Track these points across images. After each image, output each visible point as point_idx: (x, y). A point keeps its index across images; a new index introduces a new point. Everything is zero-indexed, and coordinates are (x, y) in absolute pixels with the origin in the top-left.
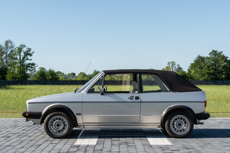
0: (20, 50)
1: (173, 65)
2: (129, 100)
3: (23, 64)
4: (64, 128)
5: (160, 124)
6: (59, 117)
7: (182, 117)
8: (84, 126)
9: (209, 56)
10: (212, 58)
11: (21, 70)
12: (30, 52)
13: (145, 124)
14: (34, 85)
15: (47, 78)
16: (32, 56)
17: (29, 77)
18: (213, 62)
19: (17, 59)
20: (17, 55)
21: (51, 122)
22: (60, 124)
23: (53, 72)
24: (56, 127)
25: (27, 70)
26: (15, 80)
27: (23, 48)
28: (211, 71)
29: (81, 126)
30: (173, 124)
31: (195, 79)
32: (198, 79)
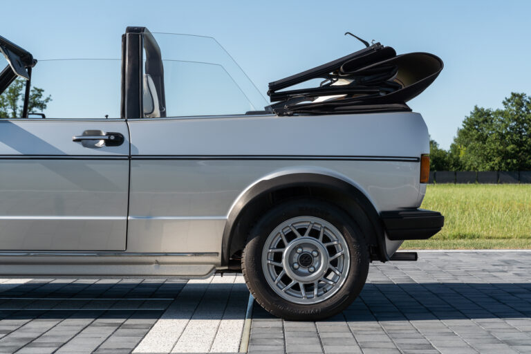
5: (218, 259)
9: (503, 108)
10: (511, 114)
12: (40, 100)
13: (153, 259)
16: (43, 108)
18: (513, 124)
28: (509, 148)
30: (278, 257)
31: (467, 168)
32: (474, 168)
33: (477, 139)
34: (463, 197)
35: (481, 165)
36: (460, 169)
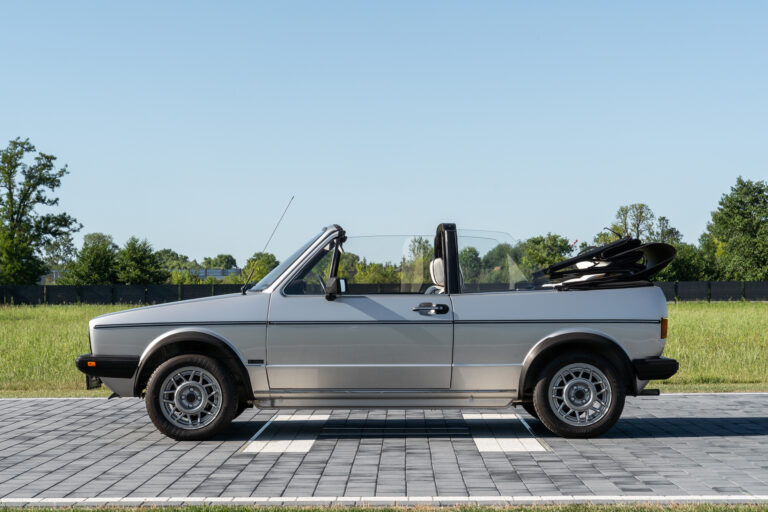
0: (10, 161)
1: (640, 218)
2: (418, 317)
3: (21, 220)
4: (209, 408)
5: (516, 395)
6: (193, 370)
7: (588, 371)
8: (272, 400)
11: (16, 246)
12: (51, 172)
13: (469, 395)
14: (68, 303)
15: (122, 276)
16: (56, 188)
17: (46, 271)
21: (169, 386)
22: (196, 393)
23: (145, 251)
24: (184, 402)
25: (37, 245)
27: (21, 153)
29: (264, 399)
30: (560, 393)
31: (727, 275)
32: (739, 275)
33: (743, 230)
34: (718, 325)
35: (749, 272)
36: (716, 278)
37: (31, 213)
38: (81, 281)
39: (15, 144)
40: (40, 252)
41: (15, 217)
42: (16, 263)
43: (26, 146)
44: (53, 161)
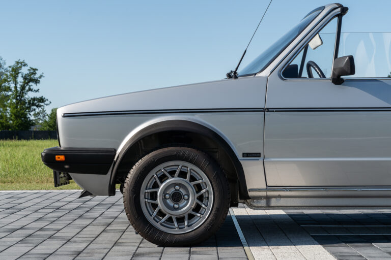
0: (15, 71)
3: (21, 100)
4: (197, 208)
11: (19, 112)
12: (35, 76)
14: (44, 139)
16: (38, 84)
17: (33, 124)
19: (9, 89)
20: (10, 81)
21: (151, 184)
24: (169, 201)
25: (29, 111)
26: (7, 130)
27: (21, 67)
37: (26, 96)
38: (50, 128)
39: (18, 63)
40: (30, 115)
41: (18, 98)
42: (18, 120)
43: (23, 64)
44: (36, 71)
